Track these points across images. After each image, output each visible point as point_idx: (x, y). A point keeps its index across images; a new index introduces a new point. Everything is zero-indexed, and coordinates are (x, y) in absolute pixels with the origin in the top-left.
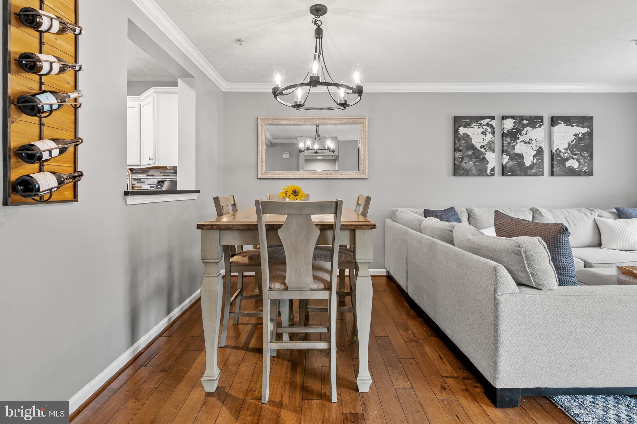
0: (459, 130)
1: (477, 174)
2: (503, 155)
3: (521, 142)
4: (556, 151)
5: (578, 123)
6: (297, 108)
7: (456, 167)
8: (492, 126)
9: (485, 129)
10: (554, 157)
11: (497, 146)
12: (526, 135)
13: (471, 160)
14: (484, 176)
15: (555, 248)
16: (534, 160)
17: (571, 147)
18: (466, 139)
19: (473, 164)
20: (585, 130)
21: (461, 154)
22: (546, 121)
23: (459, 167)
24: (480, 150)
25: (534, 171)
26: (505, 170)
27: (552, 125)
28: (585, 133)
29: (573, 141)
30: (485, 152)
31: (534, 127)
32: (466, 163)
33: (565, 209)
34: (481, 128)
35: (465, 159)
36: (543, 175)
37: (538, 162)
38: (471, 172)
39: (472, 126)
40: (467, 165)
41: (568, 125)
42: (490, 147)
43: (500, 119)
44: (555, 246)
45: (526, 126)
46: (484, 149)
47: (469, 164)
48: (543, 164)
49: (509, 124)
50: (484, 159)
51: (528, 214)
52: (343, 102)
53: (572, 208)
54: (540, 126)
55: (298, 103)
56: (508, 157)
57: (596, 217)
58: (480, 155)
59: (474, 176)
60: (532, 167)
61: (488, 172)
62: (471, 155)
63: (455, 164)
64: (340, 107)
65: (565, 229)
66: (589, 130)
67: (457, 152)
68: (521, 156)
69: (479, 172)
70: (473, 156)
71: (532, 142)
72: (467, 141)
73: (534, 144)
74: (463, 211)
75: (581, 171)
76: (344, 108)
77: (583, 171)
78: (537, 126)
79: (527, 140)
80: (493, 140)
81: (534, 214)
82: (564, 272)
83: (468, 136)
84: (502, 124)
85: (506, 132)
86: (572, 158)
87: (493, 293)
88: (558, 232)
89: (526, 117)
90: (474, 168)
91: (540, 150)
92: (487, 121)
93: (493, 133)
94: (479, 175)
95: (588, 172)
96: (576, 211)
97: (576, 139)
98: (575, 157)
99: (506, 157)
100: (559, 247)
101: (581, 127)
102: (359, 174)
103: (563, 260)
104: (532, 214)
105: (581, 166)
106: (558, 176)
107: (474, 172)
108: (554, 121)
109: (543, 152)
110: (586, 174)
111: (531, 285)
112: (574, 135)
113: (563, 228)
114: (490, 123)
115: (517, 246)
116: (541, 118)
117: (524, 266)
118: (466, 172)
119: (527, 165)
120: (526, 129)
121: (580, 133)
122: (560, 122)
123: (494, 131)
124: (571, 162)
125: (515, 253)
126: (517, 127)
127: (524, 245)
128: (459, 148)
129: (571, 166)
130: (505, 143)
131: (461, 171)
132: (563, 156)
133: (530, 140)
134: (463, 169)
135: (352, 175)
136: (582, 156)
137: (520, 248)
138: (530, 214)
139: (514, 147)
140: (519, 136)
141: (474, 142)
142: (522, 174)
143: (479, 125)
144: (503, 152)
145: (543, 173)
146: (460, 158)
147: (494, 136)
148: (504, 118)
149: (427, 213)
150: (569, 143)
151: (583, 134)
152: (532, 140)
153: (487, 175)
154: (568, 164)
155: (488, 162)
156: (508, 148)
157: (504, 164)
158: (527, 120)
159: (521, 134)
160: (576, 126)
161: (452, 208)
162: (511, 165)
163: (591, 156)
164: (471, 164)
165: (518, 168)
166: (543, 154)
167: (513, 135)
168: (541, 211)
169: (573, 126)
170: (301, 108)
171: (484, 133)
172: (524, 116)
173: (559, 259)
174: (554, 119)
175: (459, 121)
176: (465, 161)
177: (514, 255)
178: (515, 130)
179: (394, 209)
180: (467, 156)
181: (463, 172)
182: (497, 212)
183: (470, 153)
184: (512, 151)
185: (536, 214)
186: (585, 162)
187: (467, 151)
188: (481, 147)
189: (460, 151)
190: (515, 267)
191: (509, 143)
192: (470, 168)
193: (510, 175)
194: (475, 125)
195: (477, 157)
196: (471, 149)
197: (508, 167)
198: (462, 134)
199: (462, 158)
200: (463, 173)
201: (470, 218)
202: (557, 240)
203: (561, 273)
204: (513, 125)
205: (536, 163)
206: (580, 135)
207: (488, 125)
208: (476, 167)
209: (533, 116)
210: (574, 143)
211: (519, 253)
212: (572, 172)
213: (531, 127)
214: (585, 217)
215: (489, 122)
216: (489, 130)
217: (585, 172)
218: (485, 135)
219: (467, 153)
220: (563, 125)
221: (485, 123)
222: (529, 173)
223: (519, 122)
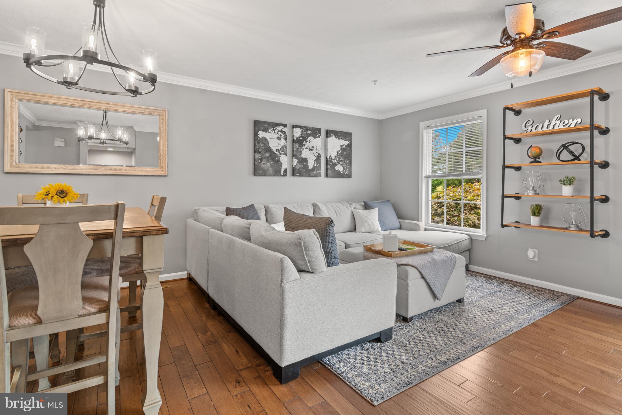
0: (258, 134)
1: (273, 174)
2: (293, 158)
3: (306, 148)
4: (329, 157)
5: (343, 136)
6: (66, 86)
7: (256, 167)
8: (284, 133)
9: (279, 135)
10: (328, 162)
11: (289, 151)
12: (309, 143)
13: (268, 161)
14: (278, 176)
15: (325, 237)
16: (315, 164)
17: (338, 155)
18: (264, 142)
19: (270, 165)
20: (347, 143)
21: (260, 156)
22: (323, 133)
23: (259, 167)
24: (275, 153)
25: (315, 173)
26: (295, 172)
27: (327, 137)
28: (347, 145)
29: (340, 150)
30: (280, 155)
31: (315, 137)
32: (264, 164)
33: (335, 204)
34: (277, 133)
35: (263, 160)
36: (321, 176)
37: (318, 166)
38: (268, 172)
39: (270, 131)
40: (265, 166)
41: (336, 138)
42: (283, 150)
43: (291, 127)
44: (325, 235)
45: (310, 135)
46: (279, 152)
47: (267, 165)
48: (321, 167)
49: (298, 133)
50: (279, 161)
51: (310, 208)
52: (133, 89)
53: (339, 202)
54: (319, 137)
55: (69, 80)
56: (297, 161)
57: (353, 209)
58: (276, 157)
59: (271, 176)
60: (313, 169)
61: (282, 173)
62: (268, 157)
63: (255, 165)
64: (130, 94)
65: (331, 221)
66: (349, 143)
67: (257, 153)
68: (305, 160)
69: (275, 172)
70: (270, 158)
71: (314, 149)
72: (265, 144)
73: (315, 151)
74: (262, 208)
75: (345, 174)
76: (134, 96)
77: (346, 174)
78: (317, 137)
79: (310, 147)
80: (286, 145)
81: (315, 208)
82: (331, 256)
83: (266, 139)
84: (292, 132)
85: (295, 139)
86: (339, 163)
87: (280, 282)
88: (327, 224)
89: (310, 128)
90: (271, 169)
91: (319, 156)
92: (281, 128)
93: (286, 139)
94: (274, 175)
95: (349, 175)
96: (341, 205)
97: (342, 149)
98: (341, 163)
99: (295, 160)
100: (327, 236)
101: (345, 140)
102: (157, 171)
103: (330, 246)
104: (313, 208)
105: (344, 170)
106: (330, 177)
107: (271, 172)
108: (329, 133)
109: (321, 158)
111: (308, 270)
112: (340, 146)
113: (330, 221)
114: (283, 130)
115: (298, 239)
116: (320, 130)
117: (303, 255)
118: (265, 173)
119: (310, 167)
120: (309, 138)
121: (344, 145)
122: (332, 134)
123: (287, 137)
124: (339, 167)
125: (297, 245)
126: (303, 135)
127: (303, 238)
128: (258, 150)
129: (339, 170)
130: (295, 149)
131: (260, 171)
132: (333, 162)
133: (312, 147)
134: (262, 169)
135: (148, 171)
136: (345, 162)
137: (301, 240)
138: (312, 208)
139: (301, 152)
140: (305, 144)
141: (271, 145)
142: (306, 175)
143: (275, 131)
144: (293, 156)
145: (321, 174)
146: (259, 159)
147: (287, 142)
148: (294, 127)
149: (229, 212)
150: (337, 152)
151: (345, 145)
152: (314, 148)
153: (281, 176)
154: (337, 168)
155: (282, 163)
156: (297, 153)
157: (294, 166)
158: (310, 130)
159: (306, 142)
160: (341, 139)
161: (252, 206)
162: (299, 168)
163: (350, 163)
164: (268, 165)
165: (304, 170)
166: (321, 159)
167: (300, 142)
168: (320, 206)
170: (73, 86)
171: (279, 139)
172: (308, 127)
173: (327, 246)
174: (328, 132)
175: (258, 125)
176: (263, 162)
177: (296, 247)
178: (301, 138)
179: (197, 208)
180: (265, 158)
181: (261, 172)
182: (286, 209)
183: (267, 155)
184: (300, 155)
185: (316, 208)
186: (347, 167)
187: (265, 153)
188: (277, 150)
189: (260, 153)
190: (296, 257)
191: (298, 149)
192: (267, 168)
193: (298, 176)
194: (272, 130)
195: (273, 159)
196: (268, 151)
197: (296, 169)
198: (261, 137)
199: (261, 160)
200: (262, 173)
201: (267, 214)
202: (326, 231)
203: (329, 257)
204: (301, 133)
205: (316, 167)
206: (344, 146)
207: (282, 131)
208: (272, 168)
209: (314, 128)
210: (340, 152)
211: (299, 245)
212: (339, 175)
213: (313, 137)
214: (347, 209)
215: (283, 129)
216: (283, 136)
217: (347, 175)
218: (280, 140)
219: (265, 155)
220: (334, 137)
221: (280, 129)
222: (311, 174)
223: (305, 131)
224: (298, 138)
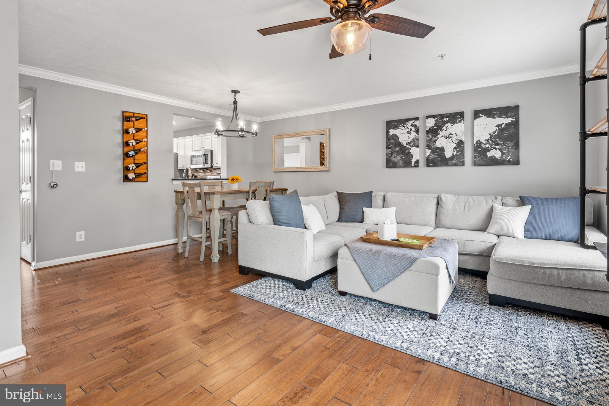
0: (389, 132)
1: (403, 165)
2: (426, 149)
3: (442, 137)
4: (477, 143)
5: (500, 114)
7: (387, 161)
8: (416, 126)
9: (410, 129)
10: (476, 148)
11: (422, 142)
12: (446, 130)
13: (398, 155)
14: (409, 167)
16: (454, 152)
17: (493, 137)
18: (394, 138)
19: (400, 158)
20: (508, 120)
21: (391, 150)
22: (468, 116)
23: (389, 161)
24: (405, 147)
25: (454, 162)
26: (430, 163)
27: (475, 119)
28: (510, 123)
29: (495, 132)
30: (410, 148)
31: (454, 123)
33: (475, 196)
34: (407, 128)
35: (394, 154)
36: (464, 165)
37: (458, 154)
38: (398, 165)
39: (399, 128)
40: (395, 159)
41: (489, 118)
42: (415, 143)
43: (425, 118)
45: (447, 122)
46: (409, 145)
47: (397, 158)
48: (464, 155)
49: (431, 123)
50: (409, 153)
54: (460, 121)
56: (430, 151)
58: (406, 150)
59: (401, 167)
60: (452, 158)
61: (413, 164)
62: (398, 151)
63: (387, 159)
66: (514, 120)
67: (388, 149)
68: (442, 150)
69: (405, 164)
70: (400, 152)
71: (453, 136)
72: (395, 140)
73: (454, 138)
75: (505, 160)
77: (507, 160)
78: (457, 122)
79: (448, 135)
80: (418, 137)
83: (396, 136)
84: (425, 123)
85: (428, 129)
86: (494, 148)
89: (447, 114)
90: (401, 161)
91: (460, 142)
92: (411, 122)
93: (417, 131)
94: (405, 167)
95: (513, 161)
97: (498, 129)
98: (497, 147)
99: (428, 151)
101: (504, 118)
102: (323, 168)
105: (504, 156)
106: (479, 166)
107: (401, 164)
109: (464, 144)
110: (510, 163)
112: (496, 126)
114: (414, 124)
116: (462, 114)
118: (394, 165)
119: (448, 156)
120: (446, 125)
121: (503, 124)
122: (481, 115)
124: (493, 152)
126: (438, 124)
128: (390, 146)
129: (494, 156)
130: (429, 139)
131: (391, 163)
132: (484, 147)
133: (450, 134)
134: (393, 162)
136: (506, 146)
139: (435, 141)
140: (440, 132)
141: (400, 140)
142: (443, 164)
143: (405, 126)
144: (427, 146)
145: (463, 163)
146: (390, 153)
147: (418, 134)
150: (490, 135)
151: (506, 124)
152: (452, 135)
153: (412, 167)
154: (489, 154)
155: (412, 155)
156: (430, 143)
157: (427, 157)
158: (447, 117)
159: (442, 130)
160: (498, 117)
161: (370, 193)
162: (433, 158)
163: (517, 145)
164: (399, 158)
165: (439, 159)
166: (464, 146)
167: (434, 132)
169: (495, 118)
172: (444, 114)
174: (476, 113)
175: (391, 124)
176: (394, 156)
178: (436, 127)
180: (395, 152)
181: (392, 164)
183: (397, 149)
184: (433, 145)
186: (509, 151)
187: (395, 148)
188: (407, 144)
189: (391, 148)
191: (432, 139)
192: (398, 161)
193: (431, 166)
194: (402, 126)
195: (403, 152)
196: (399, 146)
197: (429, 160)
198: (391, 134)
199: (392, 154)
200: (392, 166)
204: (434, 123)
205: (456, 155)
207: (412, 125)
208: (402, 161)
209: (455, 113)
210: (496, 134)
212: (494, 162)
213: (451, 123)
215: (414, 122)
216: (413, 129)
217: (509, 161)
218: (410, 133)
219: (395, 149)
220: (484, 117)
221: (410, 124)
222: (449, 164)
223: (440, 120)
224: (431, 128)
